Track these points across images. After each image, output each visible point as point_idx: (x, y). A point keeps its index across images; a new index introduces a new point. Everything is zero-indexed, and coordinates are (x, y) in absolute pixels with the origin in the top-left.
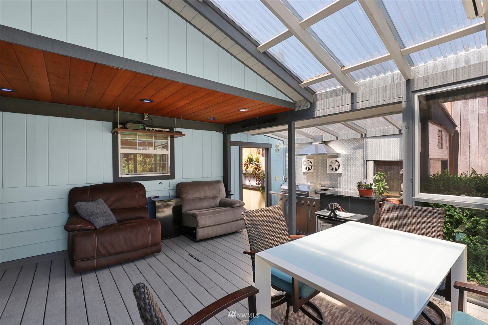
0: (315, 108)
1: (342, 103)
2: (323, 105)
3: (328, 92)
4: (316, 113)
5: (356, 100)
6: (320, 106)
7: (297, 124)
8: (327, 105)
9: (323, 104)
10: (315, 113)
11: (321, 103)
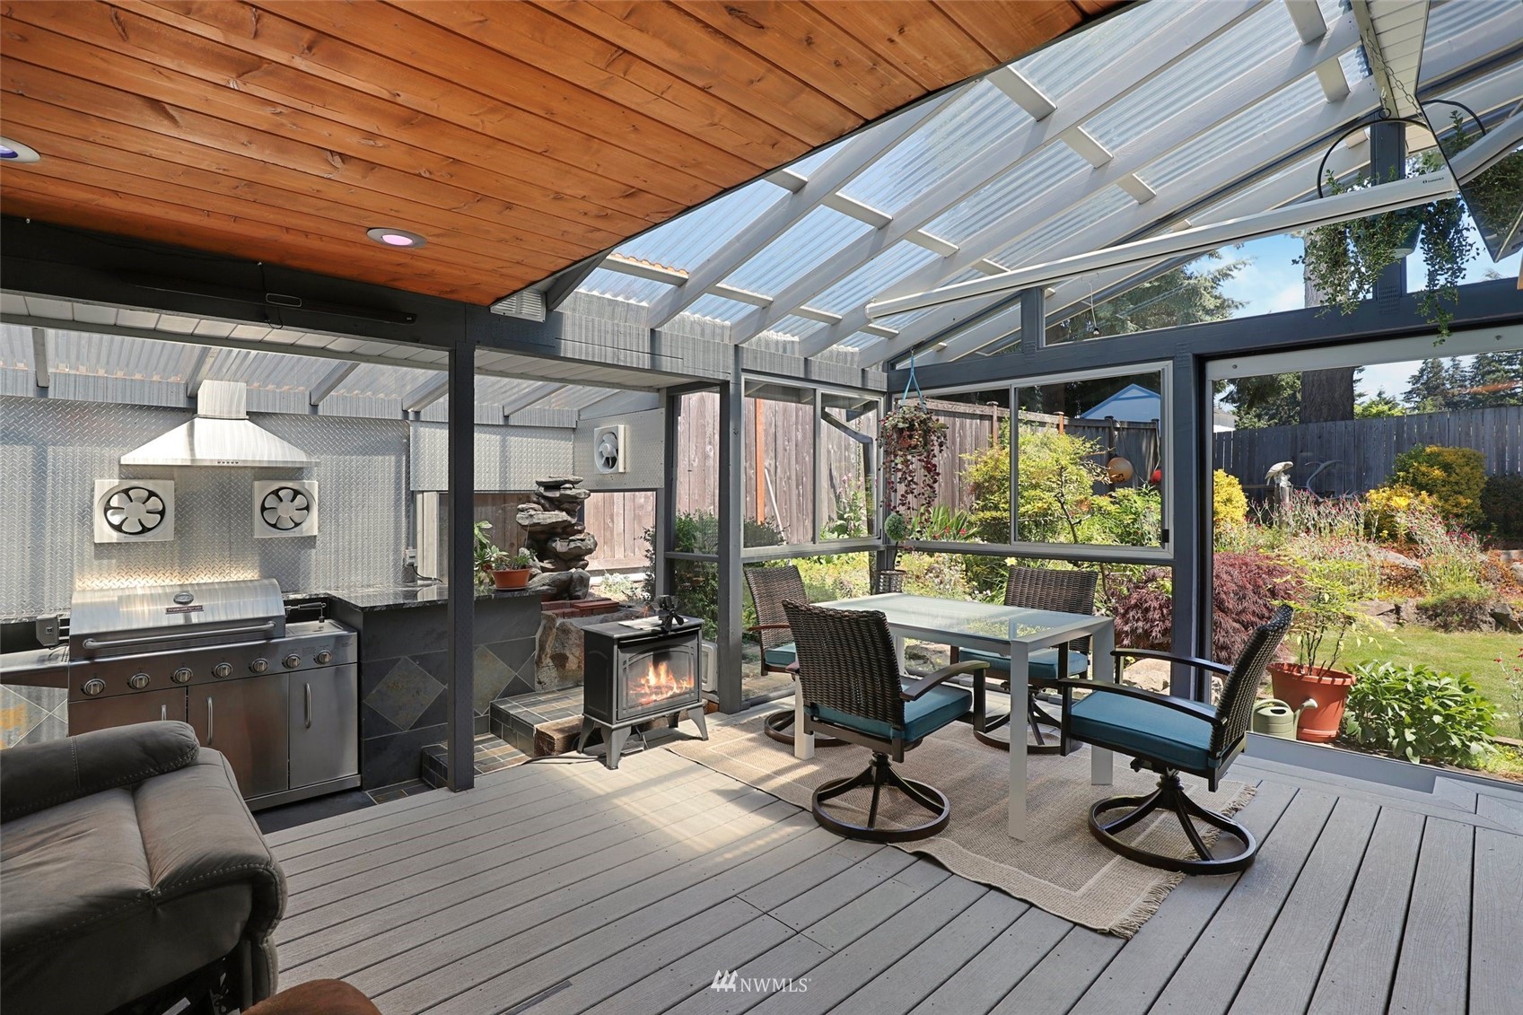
0: (561, 328)
1: (631, 344)
2: (584, 330)
3: (595, 300)
4: (563, 346)
5: (660, 350)
6: (577, 328)
7: (482, 356)
8: (596, 333)
9: (584, 327)
10: (560, 343)
11: (577, 322)
